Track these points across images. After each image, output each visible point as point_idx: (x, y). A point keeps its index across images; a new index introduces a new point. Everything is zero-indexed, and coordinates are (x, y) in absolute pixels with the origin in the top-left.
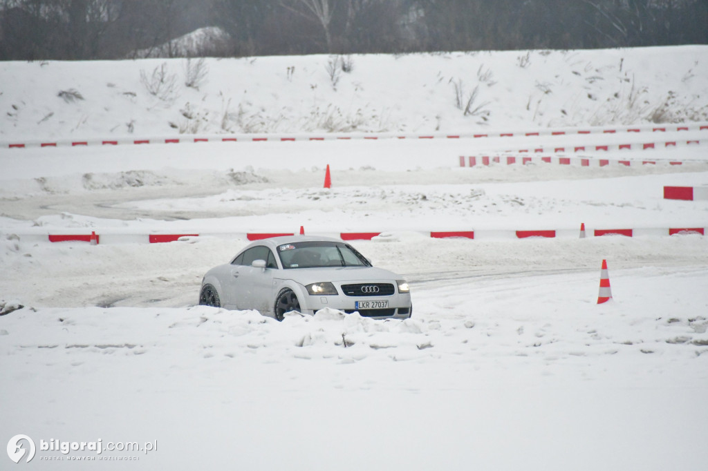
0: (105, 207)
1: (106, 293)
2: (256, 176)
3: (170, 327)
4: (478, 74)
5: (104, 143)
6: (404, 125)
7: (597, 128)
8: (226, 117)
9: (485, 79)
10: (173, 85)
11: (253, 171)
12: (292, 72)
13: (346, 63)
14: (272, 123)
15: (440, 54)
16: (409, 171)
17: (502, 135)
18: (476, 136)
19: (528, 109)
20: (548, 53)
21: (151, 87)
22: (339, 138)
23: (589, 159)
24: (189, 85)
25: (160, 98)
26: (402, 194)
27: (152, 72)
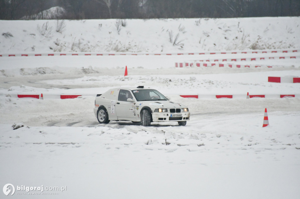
0: (32, 83)
1: (50, 120)
2: (93, 70)
3: (88, 135)
4: (179, 28)
5: (22, 55)
6: (148, 49)
7: (229, 51)
8: (73, 45)
9: (182, 30)
10: (51, 31)
11: (92, 68)
12: (101, 26)
13: (124, 23)
14: (93, 48)
15: (163, 20)
16: (158, 69)
17: (189, 54)
18: (178, 54)
19: (200, 43)
20: (208, 20)
21: (42, 32)
22: (121, 54)
23: (232, 65)
24: (58, 31)
25: (46, 37)
26: (160, 79)
27: (42, 26)
